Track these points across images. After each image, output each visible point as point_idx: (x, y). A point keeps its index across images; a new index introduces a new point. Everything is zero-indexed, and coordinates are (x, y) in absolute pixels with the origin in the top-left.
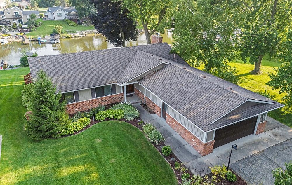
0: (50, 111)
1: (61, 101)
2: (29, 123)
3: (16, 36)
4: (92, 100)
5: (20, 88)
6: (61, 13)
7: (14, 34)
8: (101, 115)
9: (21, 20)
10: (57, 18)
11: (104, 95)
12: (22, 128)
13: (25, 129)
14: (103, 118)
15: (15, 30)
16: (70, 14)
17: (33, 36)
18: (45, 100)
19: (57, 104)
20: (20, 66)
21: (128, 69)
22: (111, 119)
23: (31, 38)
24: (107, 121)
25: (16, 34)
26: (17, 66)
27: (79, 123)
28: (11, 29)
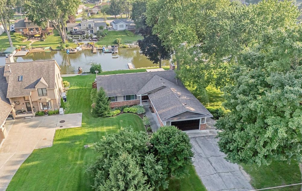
0: (103, 105)
1: (108, 100)
2: (93, 109)
3: (87, 45)
4: (124, 102)
5: (90, 90)
6: (123, 25)
7: (86, 42)
8: (126, 110)
9: (92, 30)
10: (119, 29)
11: (130, 100)
12: (90, 111)
13: (92, 111)
14: (126, 111)
15: (87, 39)
16: (130, 25)
17: (100, 46)
18: (101, 99)
19: (106, 102)
20: (89, 73)
21: (145, 87)
22: (130, 112)
23: (98, 47)
24: (128, 113)
25: (88, 44)
26: (88, 73)
27: (115, 112)
28: (85, 38)
